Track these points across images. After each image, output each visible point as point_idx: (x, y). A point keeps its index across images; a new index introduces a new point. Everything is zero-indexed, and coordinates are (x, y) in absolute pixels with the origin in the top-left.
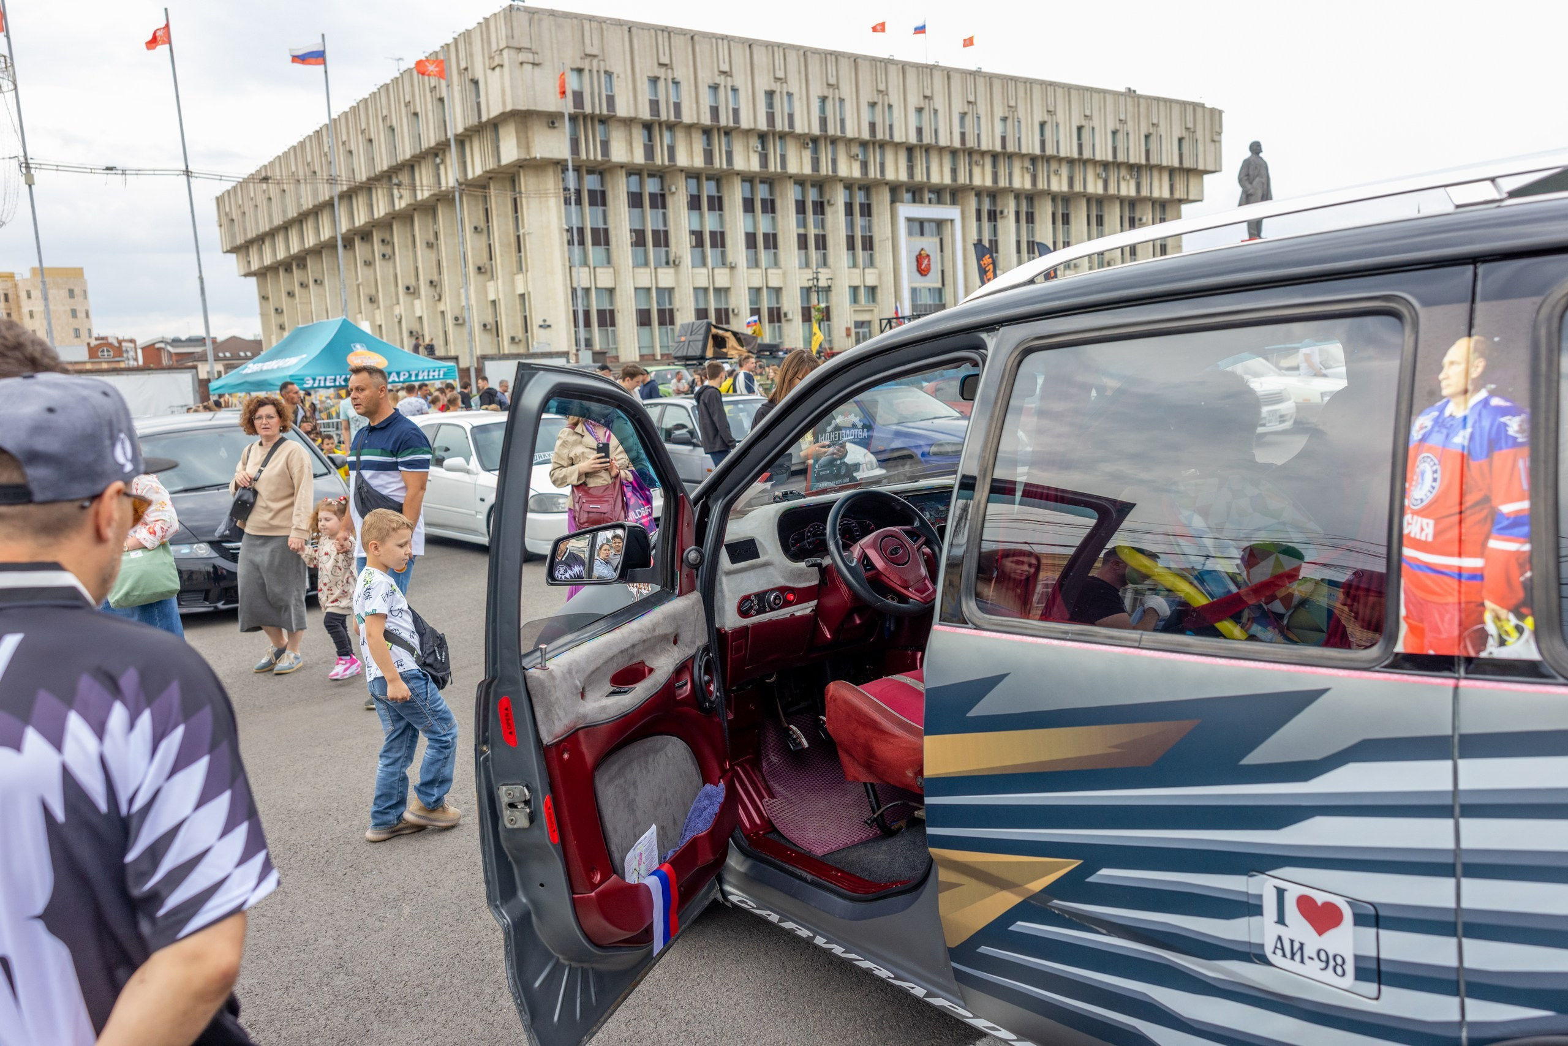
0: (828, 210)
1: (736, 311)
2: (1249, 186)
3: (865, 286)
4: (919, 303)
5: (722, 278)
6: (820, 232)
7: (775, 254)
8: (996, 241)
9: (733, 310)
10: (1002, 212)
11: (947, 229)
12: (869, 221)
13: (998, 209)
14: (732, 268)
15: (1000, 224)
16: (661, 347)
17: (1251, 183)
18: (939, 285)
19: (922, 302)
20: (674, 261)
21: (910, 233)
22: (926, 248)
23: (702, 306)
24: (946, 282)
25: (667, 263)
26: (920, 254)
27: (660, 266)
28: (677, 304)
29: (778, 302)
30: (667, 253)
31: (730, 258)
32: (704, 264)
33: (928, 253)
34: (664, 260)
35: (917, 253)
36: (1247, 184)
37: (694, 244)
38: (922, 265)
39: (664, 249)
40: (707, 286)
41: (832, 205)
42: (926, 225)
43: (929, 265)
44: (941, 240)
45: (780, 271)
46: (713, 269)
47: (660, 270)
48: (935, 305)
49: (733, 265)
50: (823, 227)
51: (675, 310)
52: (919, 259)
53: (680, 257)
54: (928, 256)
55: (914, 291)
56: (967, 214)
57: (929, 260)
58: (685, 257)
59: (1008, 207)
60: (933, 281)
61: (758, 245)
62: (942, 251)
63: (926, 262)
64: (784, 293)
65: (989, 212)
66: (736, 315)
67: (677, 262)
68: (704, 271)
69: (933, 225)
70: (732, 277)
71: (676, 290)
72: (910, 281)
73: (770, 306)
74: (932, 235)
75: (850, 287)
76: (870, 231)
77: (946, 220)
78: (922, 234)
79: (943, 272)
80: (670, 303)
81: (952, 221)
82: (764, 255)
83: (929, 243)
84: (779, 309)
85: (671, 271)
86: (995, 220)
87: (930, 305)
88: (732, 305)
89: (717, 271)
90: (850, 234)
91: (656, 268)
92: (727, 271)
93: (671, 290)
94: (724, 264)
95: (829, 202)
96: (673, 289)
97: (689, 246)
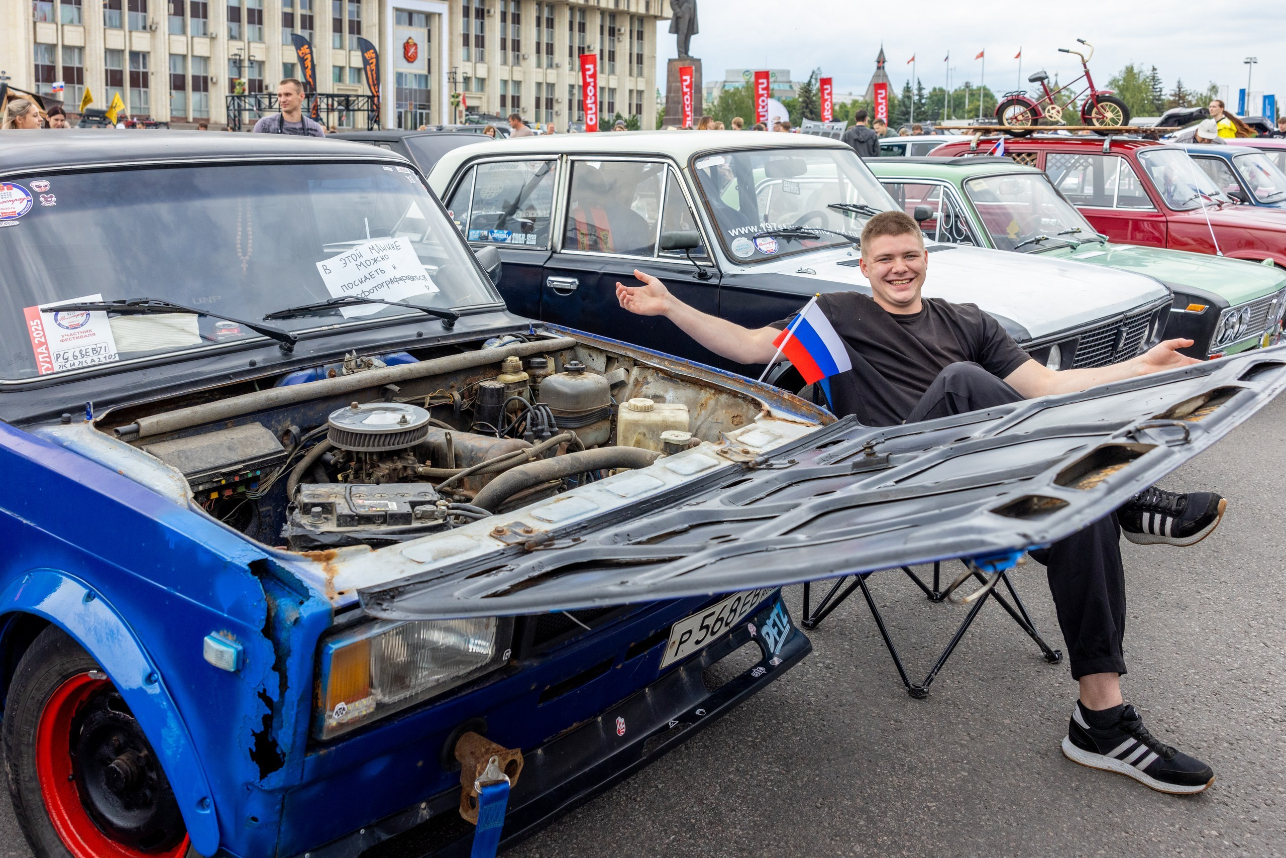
1: (214, 80)
2: (678, 10)
3: (350, 67)
4: (404, 87)
5: (201, 47)
6: (307, 12)
7: (260, 29)
8: (483, 37)
9: (212, 79)
10: (489, 12)
11: (435, 21)
12: (358, 7)
13: (486, 8)
14: (213, 38)
15: (487, 21)
16: (132, 108)
17: (680, 7)
18: (425, 72)
19: (407, 87)
20: (151, 27)
21: (398, 22)
22: (413, 37)
23: (179, 71)
24: (432, 70)
25: (144, 28)
26: (408, 42)
27: (137, 30)
28: (151, 68)
29: (260, 75)
30: (145, 18)
31: (211, 29)
32: (184, 32)
33: (416, 41)
34: (141, 25)
35: (405, 41)
36: (676, 7)
37: (172, 11)
38: (409, 52)
39: (140, 14)
40: (185, 53)
42: (415, 16)
43: (416, 53)
44: (429, 31)
45: (263, 46)
46: (192, 38)
47: (134, 34)
48: (420, 90)
49: (214, 35)
50: (311, 8)
51: (149, 74)
52: (407, 46)
53: (157, 24)
54: (415, 45)
55: (399, 77)
56: (455, 10)
57: (416, 49)
58: (161, 23)
59: (494, 7)
60: (419, 68)
61: (242, 19)
62: (429, 41)
63: (412, 50)
64: (267, 66)
65: (477, 10)
66: (215, 84)
67: (153, 28)
68: (183, 38)
69: (423, 17)
70: (212, 47)
71: (152, 55)
72: (395, 66)
73: (252, 78)
74: (421, 26)
75: (334, 66)
76: (358, 15)
77: (434, 14)
78: (410, 24)
79: (429, 60)
80: (145, 66)
81: (440, 15)
82: (247, 30)
83: (417, 34)
84: (261, 82)
85: (147, 36)
86: (483, 18)
87: (415, 90)
88: (211, 73)
89: (196, 40)
90: (338, 17)
91: (130, 32)
92: (207, 40)
93: (145, 55)
94: (205, 34)
96: (149, 53)
97: (166, 13)
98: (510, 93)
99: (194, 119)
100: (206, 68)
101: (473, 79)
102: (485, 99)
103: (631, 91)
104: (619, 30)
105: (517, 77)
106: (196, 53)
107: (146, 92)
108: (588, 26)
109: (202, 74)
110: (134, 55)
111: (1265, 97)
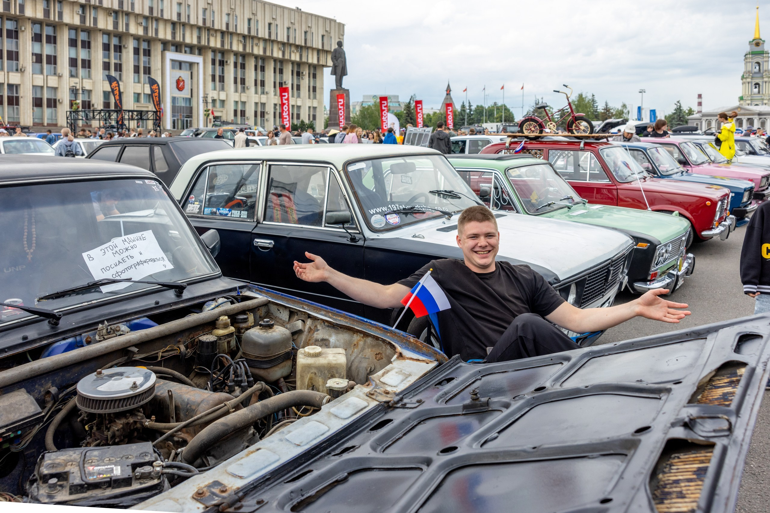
0: (124, 51)
1: (61, 101)
2: (336, 62)
3: (144, 94)
4: (177, 105)
5: (53, 81)
6: (118, 61)
7: (89, 71)
8: (223, 77)
9: (59, 100)
10: (227, 62)
11: (195, 67)
12: (149, 59)
13: (225, 60)
14: (60, 77)
15: (226, 68)
16: (8, 118)
17: (337, 61)
18: (189, 96)
19: (179, 105)
20: (21, 70)
21: (173, 67)
22: (182, 76)
23: (39, 96)
24: (193, 95)
25: (17, 70)
26: (179, 79)
27: (12, 71)
28: (21, 93)
29: (89, 98)
30: (17, 64)
31: (59, 71)
32: (42, 72)
33: (184, 79)
34: (14, 68)
35: (177, 78)
36: (335, 60)
37: (35, 61)
38: (179, 85)
39: (15, 62)
40: (42, 85)
41: (126, 48)
42: (183, 65)
43: (184, 85)
44: (192, 73)
45: (91, 81)
46: (47, 76)
47: (10, 74)
48: (186, 107)
49: (60, 75)
50: (120, 59)
51: (20, 97)
52: (178, 82)
53: (25, 68)
54: (183, 81)
55: (174, 99)
56: (207, 61)
57: (184, 83)
58: (28, 67)
59: (230, 59)
60: (186, 94)
61: (78, 65)
62: (192, 78)
63: (182, 84)
64: (93, 93)
65: (220, 61)
66: (61, 103)
67: (23, 70)
68: (41, 76)
69: (188, 65)
70: (59, 82)
71: (22, 86)
72: (171, 93)
73: (84, 99)
74: (186, 70)
75: (134, 93)
76: (149, 64)
77: (195, 63)
78: (180, 69)
79: (192, 90)
80: (17, 93)
81: (198, 64)
82: (81, 71)
83: (185, 74)
84: (89, 102)
85: (19, 75)
86: (223, 65)
87: (183, 107)
88: (59, 96)
89: (49, 77)
90: (137, 64)
91: (8, 72)
92: (56, 78)
93: (17, 86)
94: (55, 74)
95: (124, 46)
96: (19, 85)
97: (31, 61)
98: (239, 108)
99: (47, 124)
100: (55, 94)
101: (218, 101)
102: (225, 112)
103: (309, 107)
104: (302, 73)
105: (243, 100)
106: (49, 85)
107: (17, 108)
108: (284, 71)
109: (53, 97)
110: (10, 86)
111: (651, 111)
